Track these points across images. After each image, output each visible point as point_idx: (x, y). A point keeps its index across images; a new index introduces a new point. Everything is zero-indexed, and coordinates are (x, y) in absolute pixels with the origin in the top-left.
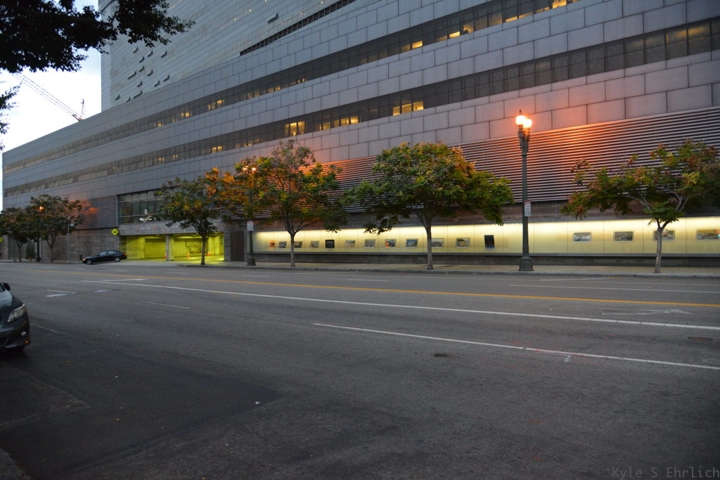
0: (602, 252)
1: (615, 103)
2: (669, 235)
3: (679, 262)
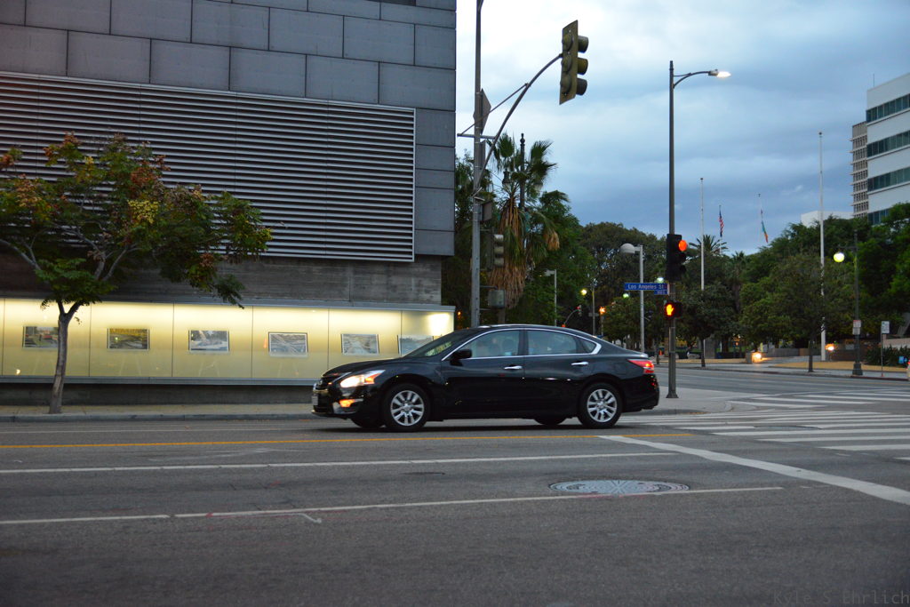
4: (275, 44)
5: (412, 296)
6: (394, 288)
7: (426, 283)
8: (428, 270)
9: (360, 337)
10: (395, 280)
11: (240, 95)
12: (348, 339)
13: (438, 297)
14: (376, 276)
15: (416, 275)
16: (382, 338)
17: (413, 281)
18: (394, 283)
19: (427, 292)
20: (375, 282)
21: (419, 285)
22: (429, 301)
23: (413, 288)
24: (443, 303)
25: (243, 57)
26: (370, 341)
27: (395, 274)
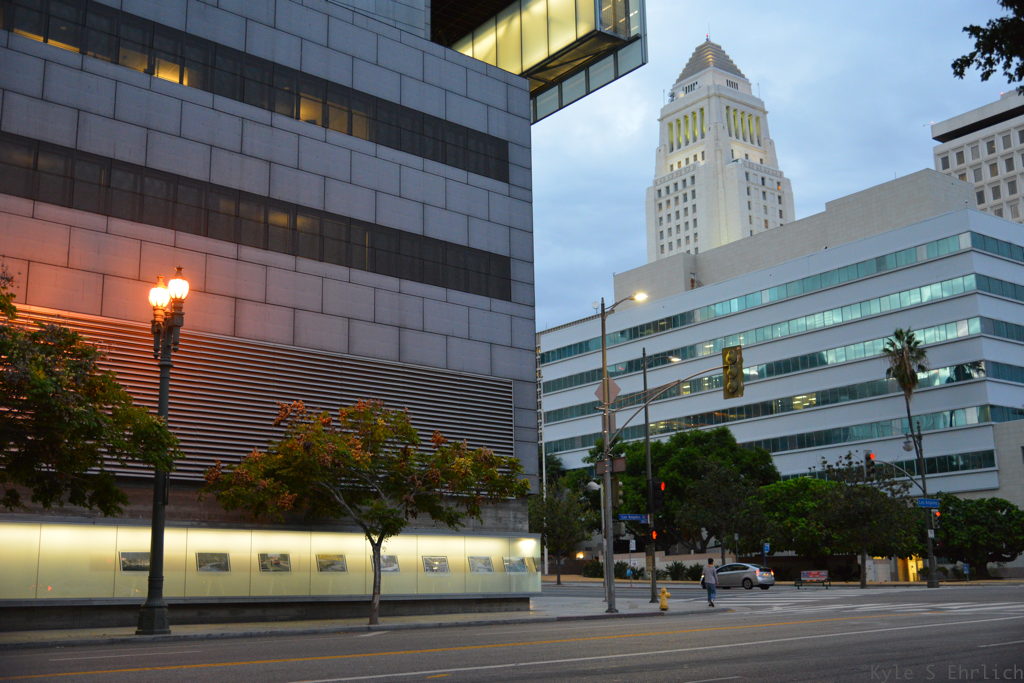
0: (181, 595)
1: (217, 299)
2: (282, 563)
3: (292, 612)
4: (428, 327)
5: (511, 526)
6: (500, 518)
7: (519, 515)
8: (520, 505)
9: (479, 558)
10: (501, 513)
11: (407, 365)
12: (472, 560)
13: (526, 527)
14: (489, 510)
15: (515, 510)
16: (493, 559)
17: (512, 513)
18: (500, 515)
19: (520, 522)
20: (488, 514)
21: (515, 517)
22: (521, 530)
23: (512, 519)
24: (530, 532)
25: (408, 335)
26: (487, 562)
27: (501, 508)
